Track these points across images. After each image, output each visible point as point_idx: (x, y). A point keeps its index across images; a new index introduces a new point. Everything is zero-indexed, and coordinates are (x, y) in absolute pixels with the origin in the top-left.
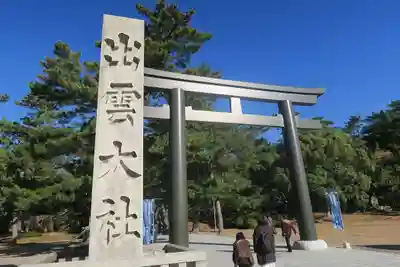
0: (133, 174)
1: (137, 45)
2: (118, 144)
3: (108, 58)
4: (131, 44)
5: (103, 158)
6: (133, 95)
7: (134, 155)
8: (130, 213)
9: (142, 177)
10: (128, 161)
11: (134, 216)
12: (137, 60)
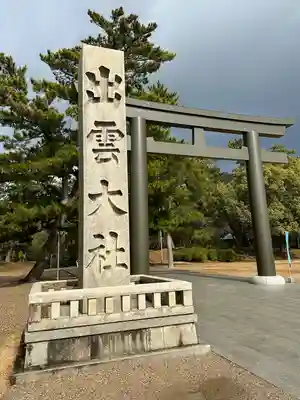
0: (119, 212)
1: (118, 79)
2: (105, 183)
3: (90, 94)
4: (111, 78)
5: (92, 197)
6: (116, 135)
7: (119, 193)
8: (119, 247)
9: (127, 215)
10: (115, 199)
11: (122, 250)
12: (119, 96)
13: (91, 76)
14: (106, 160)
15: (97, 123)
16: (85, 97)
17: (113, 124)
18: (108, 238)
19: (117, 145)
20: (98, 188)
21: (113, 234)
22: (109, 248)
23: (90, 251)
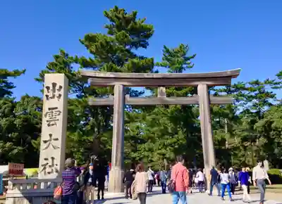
0: (57, 148)
1: (61, 87)
2: (51, 135)
3: (47, 96)
4: (57, 87)
5: (45, 142)
6: (57, 113)
7: (57, 139)
9: (60, 149)
10: (53, 142)
11: (56, 165)
12: (60, 95)
13: (48, 88)
14: (53, 125)
15: (49, 109)
16: (45, 98)
17: (56, 108)
18: (50, 160)
19: (58, 117)
20: (48, 138)
21: (53, 158)
22: (50, 164)
23: (42, 165)
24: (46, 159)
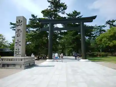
0: (20, 45)
1: (22, 21)
2: (18, 40)
3: (17, 25)
4: (20, 21)
5: (16, 43)
6: (20, 31)
7: (20, 42)
8: (19, 51)
10: (19, 43)
11: (20, 52)
12: (21, 24)
13: (17, 22)
14: (19, 36)
15: (18, 30)
17: (20, 30)
18: (18, 50)
20: (17, 41)
21: (19, 49)
22: (18, 51)
23: (15, 52)
24: (16, 49)
